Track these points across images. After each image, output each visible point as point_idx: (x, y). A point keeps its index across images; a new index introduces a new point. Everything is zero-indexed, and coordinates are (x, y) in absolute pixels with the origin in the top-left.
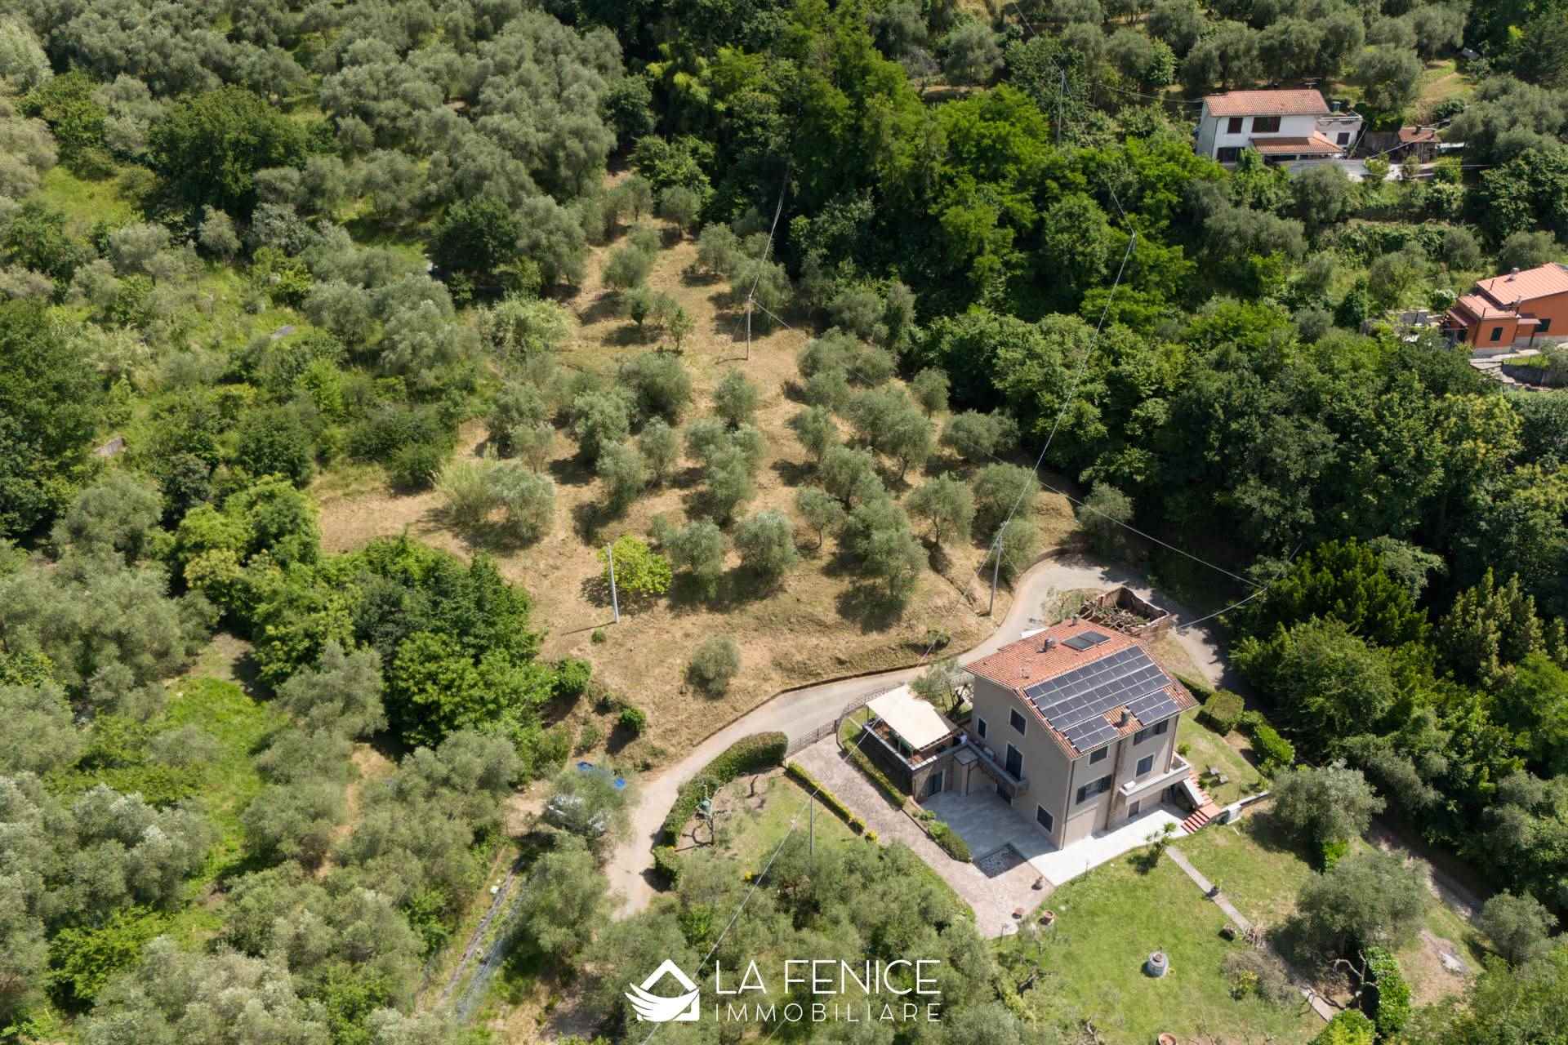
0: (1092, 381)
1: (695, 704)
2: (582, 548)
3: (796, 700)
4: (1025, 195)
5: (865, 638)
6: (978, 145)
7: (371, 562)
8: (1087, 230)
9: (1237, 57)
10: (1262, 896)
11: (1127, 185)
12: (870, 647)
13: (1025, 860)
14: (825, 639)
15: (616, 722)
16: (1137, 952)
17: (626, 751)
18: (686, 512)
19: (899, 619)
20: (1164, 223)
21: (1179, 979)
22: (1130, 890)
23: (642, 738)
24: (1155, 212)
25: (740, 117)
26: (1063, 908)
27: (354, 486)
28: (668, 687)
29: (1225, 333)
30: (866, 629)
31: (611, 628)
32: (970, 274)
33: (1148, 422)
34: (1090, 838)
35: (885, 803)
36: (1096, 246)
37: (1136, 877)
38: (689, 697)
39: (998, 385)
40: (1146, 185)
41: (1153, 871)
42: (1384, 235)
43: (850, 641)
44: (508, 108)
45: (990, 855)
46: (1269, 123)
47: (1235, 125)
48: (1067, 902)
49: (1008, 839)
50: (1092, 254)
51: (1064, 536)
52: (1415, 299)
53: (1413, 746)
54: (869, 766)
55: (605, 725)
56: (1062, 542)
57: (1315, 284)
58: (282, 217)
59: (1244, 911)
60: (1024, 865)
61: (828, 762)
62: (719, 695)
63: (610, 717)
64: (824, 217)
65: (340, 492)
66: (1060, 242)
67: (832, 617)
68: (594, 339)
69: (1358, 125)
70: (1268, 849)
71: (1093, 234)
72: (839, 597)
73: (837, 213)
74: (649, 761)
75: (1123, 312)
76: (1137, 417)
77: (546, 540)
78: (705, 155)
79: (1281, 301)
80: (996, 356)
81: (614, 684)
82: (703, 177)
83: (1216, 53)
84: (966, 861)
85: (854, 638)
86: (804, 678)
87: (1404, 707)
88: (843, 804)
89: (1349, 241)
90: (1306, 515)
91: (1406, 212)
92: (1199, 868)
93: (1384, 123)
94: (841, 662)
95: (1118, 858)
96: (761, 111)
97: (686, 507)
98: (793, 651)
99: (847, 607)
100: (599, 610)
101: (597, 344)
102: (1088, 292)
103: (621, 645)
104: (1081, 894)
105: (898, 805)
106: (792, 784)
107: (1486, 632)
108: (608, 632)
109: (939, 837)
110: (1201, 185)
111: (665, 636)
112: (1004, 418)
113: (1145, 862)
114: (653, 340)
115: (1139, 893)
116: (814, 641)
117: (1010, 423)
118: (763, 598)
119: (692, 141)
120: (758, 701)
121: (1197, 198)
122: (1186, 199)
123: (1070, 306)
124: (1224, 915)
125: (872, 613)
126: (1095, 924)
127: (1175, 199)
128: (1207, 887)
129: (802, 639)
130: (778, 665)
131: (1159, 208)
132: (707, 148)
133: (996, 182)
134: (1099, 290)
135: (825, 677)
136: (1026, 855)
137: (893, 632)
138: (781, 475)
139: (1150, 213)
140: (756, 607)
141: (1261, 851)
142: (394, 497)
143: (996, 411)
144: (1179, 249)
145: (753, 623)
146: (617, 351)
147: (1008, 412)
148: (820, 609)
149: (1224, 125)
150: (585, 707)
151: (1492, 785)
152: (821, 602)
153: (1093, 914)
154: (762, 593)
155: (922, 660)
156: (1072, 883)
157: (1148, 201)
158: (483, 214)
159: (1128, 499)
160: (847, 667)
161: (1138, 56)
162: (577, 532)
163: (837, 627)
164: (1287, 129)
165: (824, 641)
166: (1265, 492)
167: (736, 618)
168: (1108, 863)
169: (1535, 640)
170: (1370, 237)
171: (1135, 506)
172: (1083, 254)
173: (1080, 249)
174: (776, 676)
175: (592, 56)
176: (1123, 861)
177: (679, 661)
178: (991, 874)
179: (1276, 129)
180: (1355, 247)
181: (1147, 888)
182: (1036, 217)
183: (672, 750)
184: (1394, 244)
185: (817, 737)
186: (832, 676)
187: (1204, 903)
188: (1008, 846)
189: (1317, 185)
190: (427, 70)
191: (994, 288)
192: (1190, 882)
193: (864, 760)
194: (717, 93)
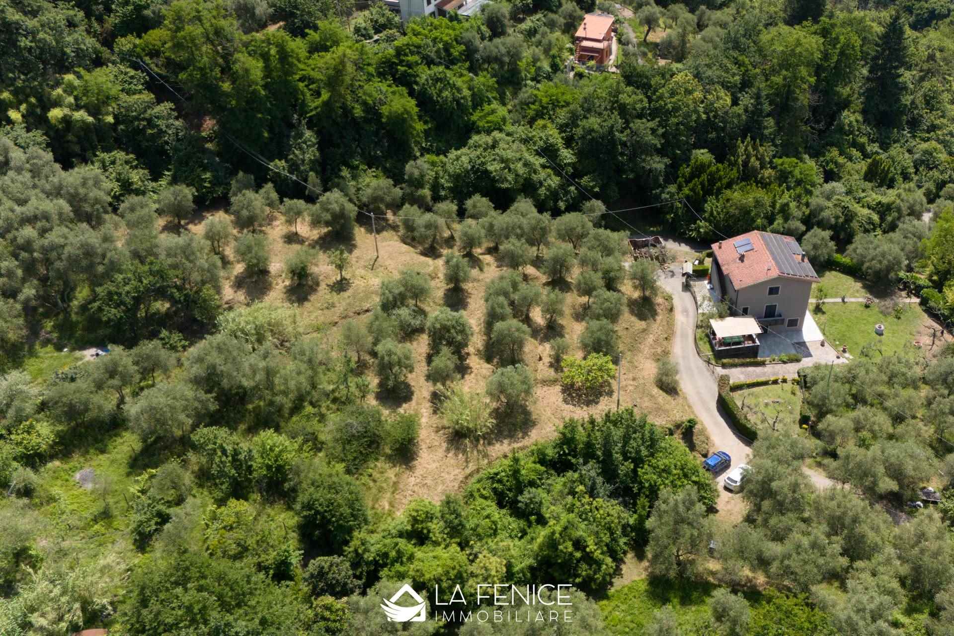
1: (679, 400)
10: (848, 289)
11: (439, 51)
12: (663, 324)
13: (805, 342)
14: (652, 335)
15: (681, 436)
16: (868, 333)
17: (696, 441)
23: (696, 431)
24: (460, 59)
29: (553, 104)
30: (654, 318)
35: (760, 367)
38: (676, 400)
40: (448, 46)
41: (824, 310)
43: (657, 328)
45: (798, 352)
48: (834, 340)
49: (790, 342)
52: (566, 55)
55: (679, 441)
59: (855, 296)
60: (807, 344)
62: (676, 390)
63: (676, 435)
66: (446, 97)
67: (643, 324)
71: (458, 85)
72: (632, 315)
74: (706, 437)
76: (565, 164)
78: (130, 161)
80: (488, 172)
84: (800, 359)
85: (656, 325)
88: (763, 379)
90: (666, 161)
95: (812, 316)
98: (651, 350)
99: (638, 315)
100: (602, 403)
104: (831, 334)
105: (762, 364)
109: (784, 361)
113: (819, 310)
115: (836, 319)
124: (856, 302)
125: (646, 310)
126: (850, 338)
128: (840, 300)
129: (647, 343)
136: (801, 341)
137: (659, 311)
140: (620, 347)
142: (410, 467)
148: (637, 325)
153: (844, 336)
155: (674, 313)
156: (823, 334)
160: (670, 338)
168: (815, 320)
177: (655, 390)
178: (809, 355)
183: (701, 426)
187: (847, 304)
188: (794, 344)
192: (834, 303)
193: (736, 360)
194: (94, 111)
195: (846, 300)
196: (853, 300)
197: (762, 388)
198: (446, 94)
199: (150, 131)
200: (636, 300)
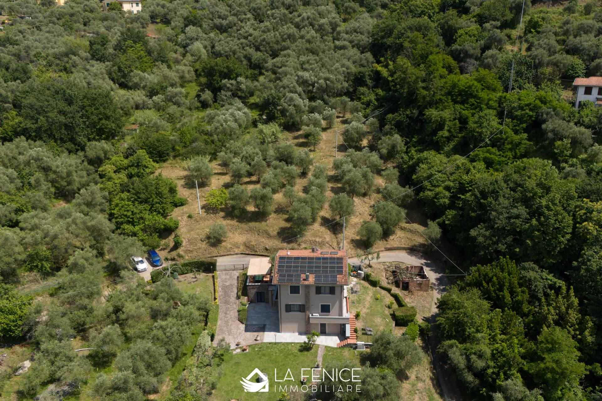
1: (205, 246)
3: (243, 257)
5: (280, 244)
6: (459, 89)
13: (264, 332)
14: (267, 240)
17: (172, 253)
22: (288, 354)
23: (178, 250)
25: (394, 82)
26: (256, 349)
28: (198, 237)
30: (283, 241)
31: (197, 215)
34: (297, 334)
35: (235, 296)
38: (204, 243)
39: (414, 177)
41: (306, 352)
43: (275, 243)
45: (254, 325)
47: (588, 90)
48: (261, 348)
49: (267, 323)
50: (482, 133)
51: (417, 244)
55: (173, 244)
56: (415, 245)
60: (262, 333)
61: (231, 277)
62: (215, 246)
65: (171, 166)
67: (274, 233)
68: (294, 143)
72: (282, 228)
74: (176, 257)
75: (486, 157)
78: (380, 95)
84: (243, 323)
85: (277, 242)
86: (251, 252)
92: (324, 358)
94: (267, 249)
95: (298, 343)
98: (253, 241)
99: (282, 232)
100: (201, 210)
102: (476, 149)
104: (268, 347)
105: (238, 298)
106: (211, 279)
108: (195, 216)
109: (240, 311)
112: (410, 190)
113: (306, 348)
114: (309, 147)
115: (291, 356)
116: (264, 240)
117: (412, 193)
118: (257, 222)
120: (229, 253)
122: (538, 115)
123: (465, 153)
125: (288, 236)
129: (260, 238)
130: (245, 244)
132: (382, 93)
133: (463, 105)
134: (481, 149)
135: (258, 253)
136: (266, 330)
137: (292, 244)
140: (253, 224)
144: (525, 136)
145: (247, 228)
147: (412, 188)
148: (272, 230)
149: (582, 90)
150: (172, 236)
152: (274, 228)
153: (264, 355)
156: (270, 343)
163: (274, 237)
168: (292, 343)
172: (478, 132)
173: (478, 130)
174: (242, 248)
176: (299, 345)
178: (247, 330)
181: (296, 356)
183: (186, 257)
188: (265, 325)
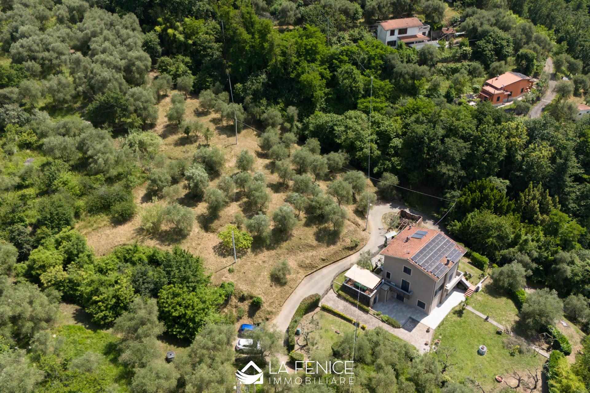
0: (371, 134)
1: (278, 289)
2: (205, 234)
3: (311, 279)
4: (324, 66)
5: (329, 248)
6: (305, 48)
7: (118, 258)
8: (355, 78)
9: (384, 7)
10: (503, 316)
11: (363, 59)
12: (333, 252)
13: (419, 322)
14: (315, 252)
15: (250, 304)
16: (473, 347)
17: (257, 314)
18: (242, 211)
19: (339, 238)
20: (379, 72)
21: (491, 354)
22: (460, 324)
23: (262, 308)
24: (375, 68)
25: (200, 45)
26: (440, 337)
27: (95, 225)
28: (266, 285)
29: (414, 111)
30: (328, 245)
31: (234, 265)
32: (313, 99)
33: (395, 148)
34: (436, 308)
35: (362, 312)
36: (359, 83)
37: (459, 319)
38: (274, 287)
39: (339, 141)
40: (371, 58)
41: (463, 315)
42: (451, 68)
43: (324, 251)
44: (104, 52)
45: (405, 323)
46: (403, 31)
47: (392, 33)
48: (441, 334)
49: (409, 316)
50: (358, 87)
52: (468, 90)
53: (527, 250)
54: (351, 299)
55: (245, 306)
57: (434, 89)
58: (14, 110)
59: (500, 322)
60: (419, 324)
61: (334, 301)
62: (285, 283)
63: (246, 302)
64: (249, 83)
65: (90, 229)
66: (346, 83)
67: (315, 243)
68: (170, 144)
69: (429, 29)
70: (496, 298)
71: (357, 79)
72: (314, 234)
73: (254, 81)
74: (268, 317)
75: (374, 107)
76: (391, 146)
77: (191, 234)
78: (187, 63)
79: (425, 96)
80: (334, 130)
81: (245, 289)
82: (189, 71)
83: (376, 6)
84: (399, 328)
85: (325, 249)
86: (312, 269)
87: (518, 236)
88: (348, 317)
89: (440, 71)
90: (462, 173)
91: (455, 59)
92: (478, 310)
93: (437, 27)
94: (323, 260)
95: (449, 313)
96: (209, 42)
97: (242, 209)
98: (305, 259)
99: (319, 237)
100: (226, 259)
101: (172, 147)
102: (359, 101)
103: (240, 272)
104: (444, 330)
105: (367, 312)
106: (325, 313)
107: (534, 205)
108: (234, 267)
109: (387, 321)
110: (390, 56)
111: (256, 264)
112: (343, 153)
113: (459, 312)
114: (195, 141)
115: (463, 324)
116: (311, 254)
117: (346, 155)
118: (286, 241)
119: (180, 57)
120: (298, 282)
121: (390, 61)
122: (386, 62)
123: (354, 107)
124: (494, 326)
125: (329, 238)
126: (454, 340)
127: (382, 63)
128: (485, 317)
129: (306, 254)
130: (301, 266)
131: (377, 67)
132: (188, 59)
133: (314, 62)
134: (363, 100)
135: (319, 267)
136: (418, 320)
137: (339, 244)
138: (272, 189)
139: (374, 69)
140: (285, 245)
141: (494, 299)
142: (115, 227)
143: (340, 151)
144: (387, 81)
145: (286, 251)
146: (181, 148)
147: (344, 150)
148: (310, 241)
149: (389, 33)
150: (234, 301)
151: (553, 257)
152: (309, 238)
153: (452, 336)
154: (285, 239)
155: (351, 252)
156: (439, 327)
157: (373, 64)
158: (112, 98)
159: (396, 177)
160: (327, 261)
161: (350, 9)
162: (201, 228)
163: (318, 246)
164: (410, 33)
165: (314, 253)
166: (449, 167)
167: (279, 251)
168: (447, 316)
169: (551, 204)
170: (447, 69)
171: (399, 179)
172: (355, 87)
173: (354, 85)
174: (301, 271)
175: (129, 25)
176: (451, 314)
177: (266, 273)
178: (410, 330)
179: (406, 33)
180: (442, 73)
181: (464, 322)
182: (331, 74)
183: (274, 310)
184: (455, 71)
185: (327, 292)
186: (321, 266)
187: (486, 323)
188: (410, 318)
189: (429, 52)
190: (59, 37)
191: (321, 103)
192: (477, 316)
193: (348, 297)
194: (187, 37)
195: (489, 320)
196: (495, 323)
197: (342, 321)
198: (346, 81)
199: (202, 52)
200: (330, 230)
